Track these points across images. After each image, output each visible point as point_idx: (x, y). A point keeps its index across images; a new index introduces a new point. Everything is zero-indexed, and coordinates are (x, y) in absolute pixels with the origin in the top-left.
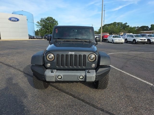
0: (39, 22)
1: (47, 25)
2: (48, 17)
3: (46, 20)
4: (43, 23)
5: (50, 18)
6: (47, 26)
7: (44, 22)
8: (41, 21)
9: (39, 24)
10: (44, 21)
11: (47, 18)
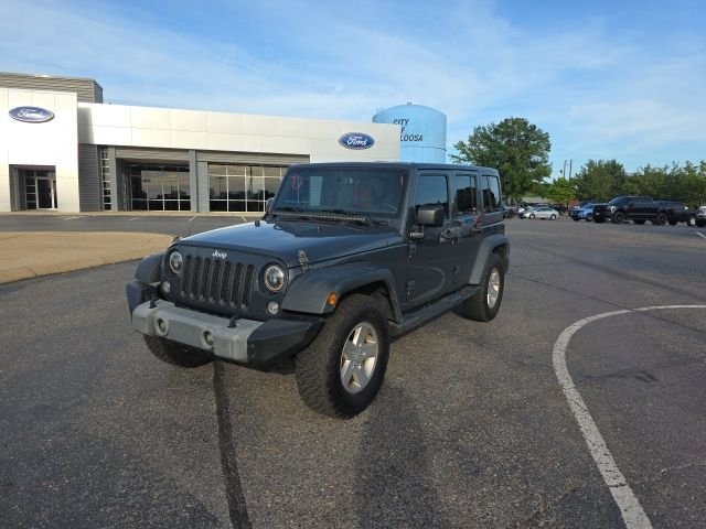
0: (467, 143)
1: (499, 152)
2: (506, 120)
3: (496, 132)
4: (482, 147)
5: (515, 121)
6: (498, 158)
7: (485, 144)
8: (473, 140)
9: (464, 152)
10: (488, 138)
11: (501, 125)
